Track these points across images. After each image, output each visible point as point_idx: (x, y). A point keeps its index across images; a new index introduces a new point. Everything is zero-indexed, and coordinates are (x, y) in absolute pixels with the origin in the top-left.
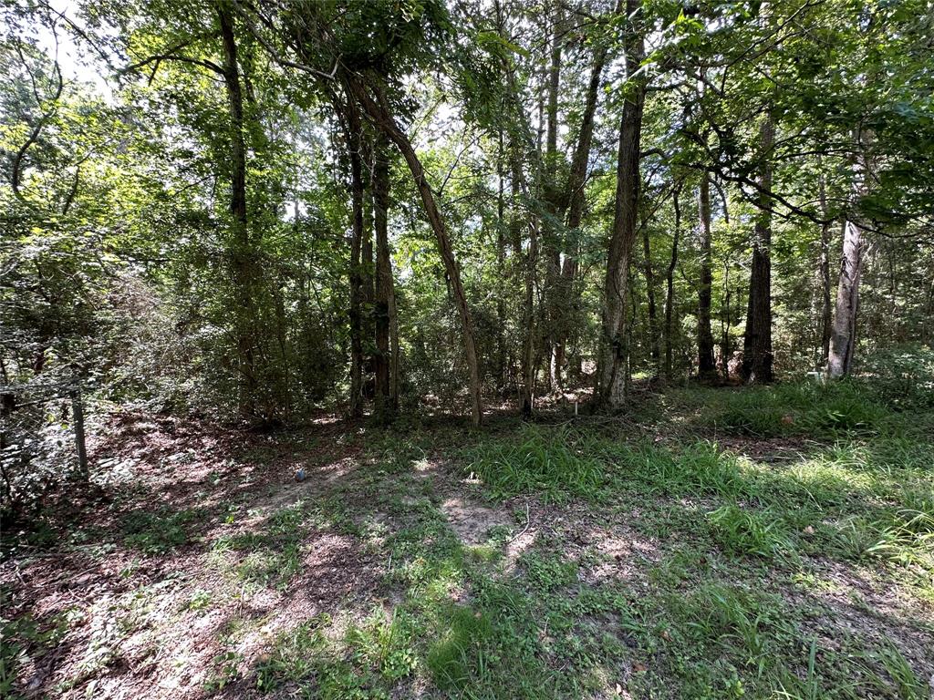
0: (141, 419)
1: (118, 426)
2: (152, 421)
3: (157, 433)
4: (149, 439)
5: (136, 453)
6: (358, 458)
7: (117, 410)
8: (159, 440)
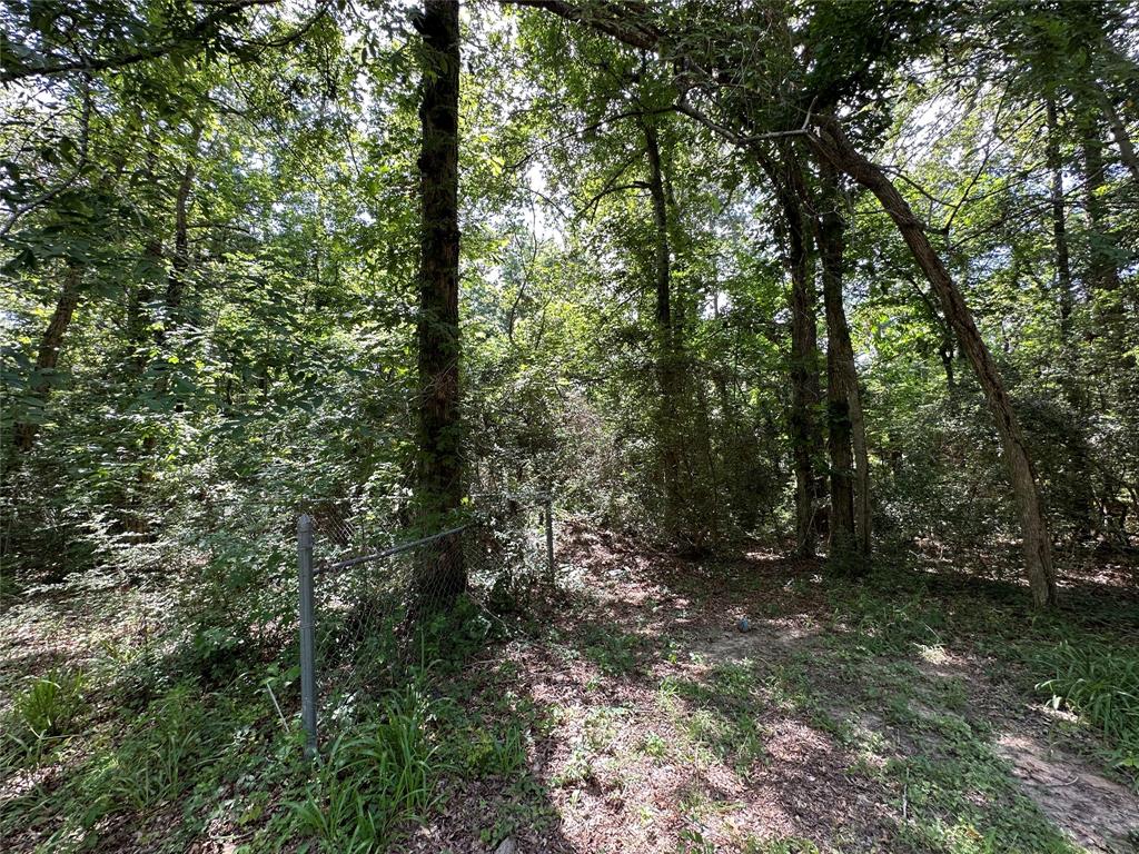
0: (586, 530)
1: (571, 534)
2: (595, 533)
3: (599, 545)
4: (593, 550)
5: (585, 562)
6: (818, 617)
7: (569, 519)
8: (600, 552)
